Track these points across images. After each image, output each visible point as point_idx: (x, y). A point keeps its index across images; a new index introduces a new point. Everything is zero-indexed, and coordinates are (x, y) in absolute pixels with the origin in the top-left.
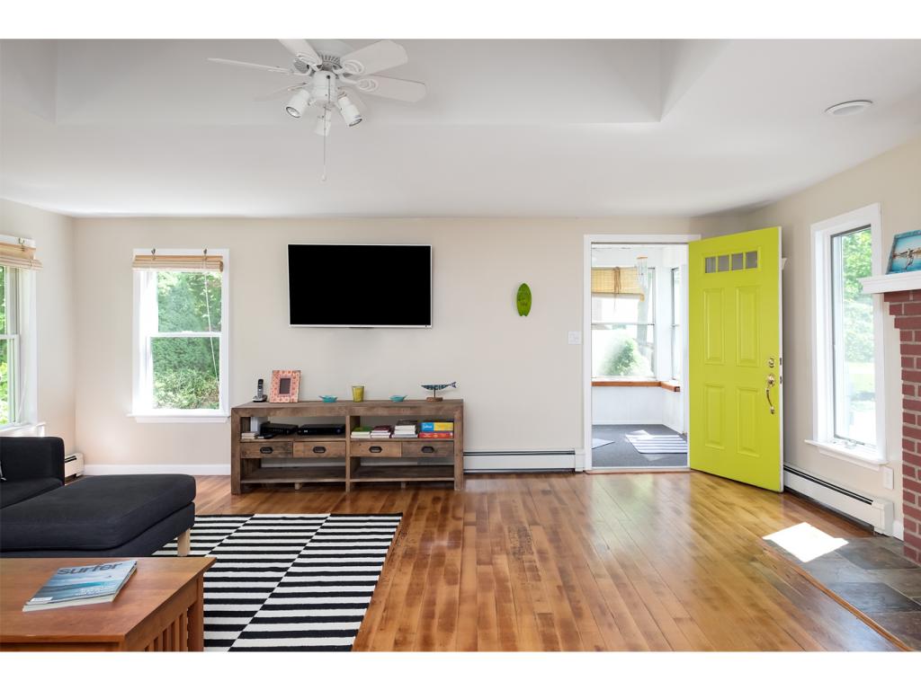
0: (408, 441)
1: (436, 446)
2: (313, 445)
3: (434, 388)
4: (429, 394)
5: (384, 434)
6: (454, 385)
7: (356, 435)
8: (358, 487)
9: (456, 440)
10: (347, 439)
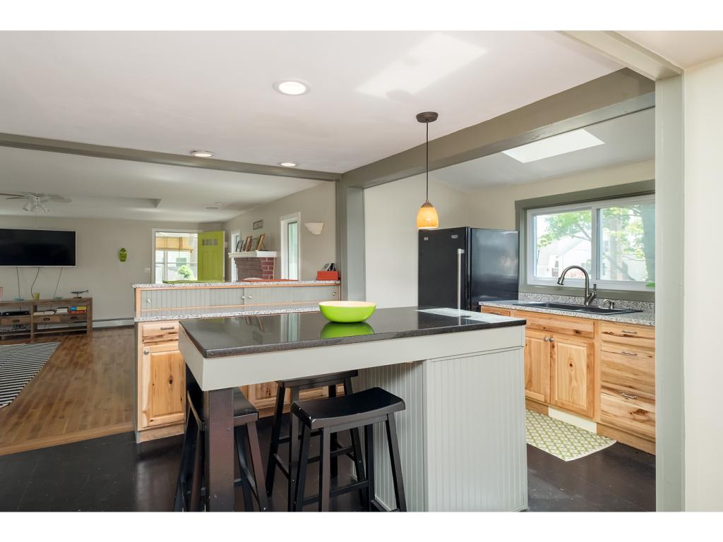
0: (64, 315)
1: (78, 316)
2: (12, 320)
3: (77, 293)
4: (75, 295)
5: (52, 313)
6: (87, 291)
7: (36, 314)
8: (37, 336)
9: (88, 314)
10: (31, 316)
